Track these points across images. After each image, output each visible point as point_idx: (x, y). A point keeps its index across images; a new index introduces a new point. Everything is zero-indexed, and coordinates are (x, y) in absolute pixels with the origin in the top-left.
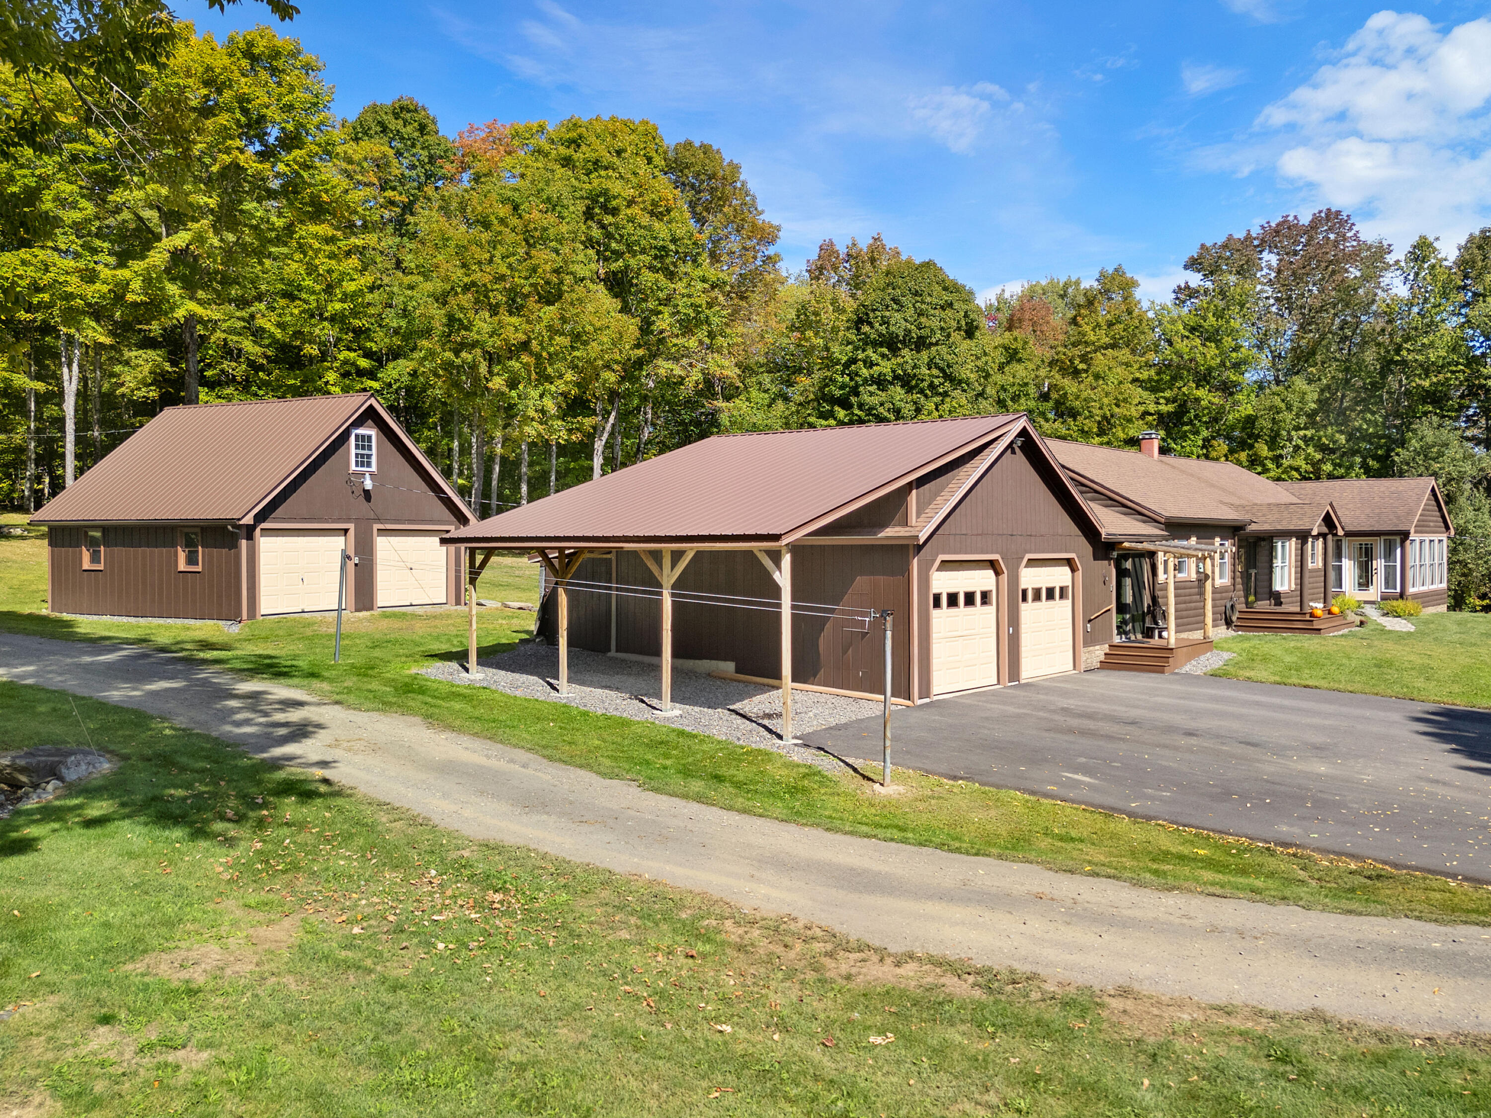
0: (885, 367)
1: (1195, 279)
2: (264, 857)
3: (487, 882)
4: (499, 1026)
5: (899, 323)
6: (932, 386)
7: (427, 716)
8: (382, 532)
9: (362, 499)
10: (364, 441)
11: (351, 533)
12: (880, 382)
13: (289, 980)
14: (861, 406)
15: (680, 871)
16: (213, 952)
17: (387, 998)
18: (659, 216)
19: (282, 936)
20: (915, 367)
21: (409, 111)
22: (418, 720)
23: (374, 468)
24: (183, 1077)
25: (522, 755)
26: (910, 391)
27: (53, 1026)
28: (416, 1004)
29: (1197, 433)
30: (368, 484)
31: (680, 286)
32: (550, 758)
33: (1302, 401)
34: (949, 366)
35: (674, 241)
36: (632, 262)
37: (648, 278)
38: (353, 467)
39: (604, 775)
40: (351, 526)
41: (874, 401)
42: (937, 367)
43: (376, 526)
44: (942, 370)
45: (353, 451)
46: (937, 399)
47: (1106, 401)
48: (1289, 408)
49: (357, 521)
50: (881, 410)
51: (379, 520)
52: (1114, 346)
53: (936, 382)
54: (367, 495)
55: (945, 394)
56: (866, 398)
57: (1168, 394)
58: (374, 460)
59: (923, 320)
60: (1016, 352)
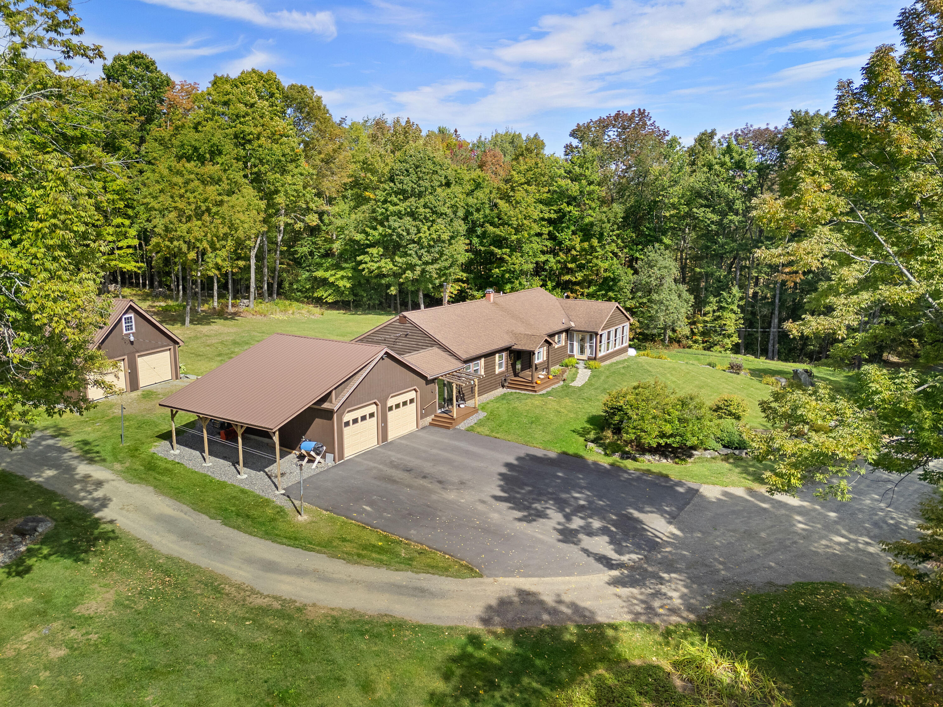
0: (402, 207)
1: (575, 142)
2: (104, 566)
3: (167, 573)
4: (162, 624)
5: (408, 184)
6: (426, 218)
7: (155, 487)
8: (139, 356)
9: (129, 344)
10: (128, 320)
11: (126, 360)
12: (400, 215)
13: (113, 612)
14: (390, 227)
15: (221, 566)
16: (94, 604)
17: (137, 617)
18: (276, 141)
19: (110, 597)
20: (417, 207)
21: (139, 58)
22: (151, 489)
23: (134, 330)
24: (92, 642)
25: (185, 508)
26: (414, 219)
27: (62, 630)
28: (143, 618)
29: (568, 228)
30: (132, 339)
31: (289, 178)
32: (194, 509)
33: (615, 217)
34: (435, 207)
35: (283, 155)
36: (262, 169)
37: (271, 176)
38: (125, 332)
39: (211, 518)
40: (126, 357)
41: (396, 225)
42: (428, 207)
43: (137, 355)
44: (431, 209)
45: (124, 325)
46: (429, 224)
47: (520, 216)
48: (609, 222)
49: (128, 355)
50: (399, 230)
51: (138, 352)
52: (528, 183)
53: (428, 215)
54: (132, 343)
55: (433, 221)
56: (391, 223)
57: (555, 208)
58: (134, 327)
59: (421, 182)
60: (479, 184)
